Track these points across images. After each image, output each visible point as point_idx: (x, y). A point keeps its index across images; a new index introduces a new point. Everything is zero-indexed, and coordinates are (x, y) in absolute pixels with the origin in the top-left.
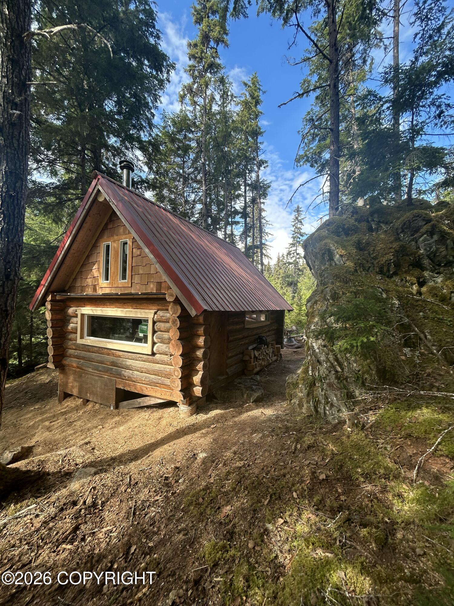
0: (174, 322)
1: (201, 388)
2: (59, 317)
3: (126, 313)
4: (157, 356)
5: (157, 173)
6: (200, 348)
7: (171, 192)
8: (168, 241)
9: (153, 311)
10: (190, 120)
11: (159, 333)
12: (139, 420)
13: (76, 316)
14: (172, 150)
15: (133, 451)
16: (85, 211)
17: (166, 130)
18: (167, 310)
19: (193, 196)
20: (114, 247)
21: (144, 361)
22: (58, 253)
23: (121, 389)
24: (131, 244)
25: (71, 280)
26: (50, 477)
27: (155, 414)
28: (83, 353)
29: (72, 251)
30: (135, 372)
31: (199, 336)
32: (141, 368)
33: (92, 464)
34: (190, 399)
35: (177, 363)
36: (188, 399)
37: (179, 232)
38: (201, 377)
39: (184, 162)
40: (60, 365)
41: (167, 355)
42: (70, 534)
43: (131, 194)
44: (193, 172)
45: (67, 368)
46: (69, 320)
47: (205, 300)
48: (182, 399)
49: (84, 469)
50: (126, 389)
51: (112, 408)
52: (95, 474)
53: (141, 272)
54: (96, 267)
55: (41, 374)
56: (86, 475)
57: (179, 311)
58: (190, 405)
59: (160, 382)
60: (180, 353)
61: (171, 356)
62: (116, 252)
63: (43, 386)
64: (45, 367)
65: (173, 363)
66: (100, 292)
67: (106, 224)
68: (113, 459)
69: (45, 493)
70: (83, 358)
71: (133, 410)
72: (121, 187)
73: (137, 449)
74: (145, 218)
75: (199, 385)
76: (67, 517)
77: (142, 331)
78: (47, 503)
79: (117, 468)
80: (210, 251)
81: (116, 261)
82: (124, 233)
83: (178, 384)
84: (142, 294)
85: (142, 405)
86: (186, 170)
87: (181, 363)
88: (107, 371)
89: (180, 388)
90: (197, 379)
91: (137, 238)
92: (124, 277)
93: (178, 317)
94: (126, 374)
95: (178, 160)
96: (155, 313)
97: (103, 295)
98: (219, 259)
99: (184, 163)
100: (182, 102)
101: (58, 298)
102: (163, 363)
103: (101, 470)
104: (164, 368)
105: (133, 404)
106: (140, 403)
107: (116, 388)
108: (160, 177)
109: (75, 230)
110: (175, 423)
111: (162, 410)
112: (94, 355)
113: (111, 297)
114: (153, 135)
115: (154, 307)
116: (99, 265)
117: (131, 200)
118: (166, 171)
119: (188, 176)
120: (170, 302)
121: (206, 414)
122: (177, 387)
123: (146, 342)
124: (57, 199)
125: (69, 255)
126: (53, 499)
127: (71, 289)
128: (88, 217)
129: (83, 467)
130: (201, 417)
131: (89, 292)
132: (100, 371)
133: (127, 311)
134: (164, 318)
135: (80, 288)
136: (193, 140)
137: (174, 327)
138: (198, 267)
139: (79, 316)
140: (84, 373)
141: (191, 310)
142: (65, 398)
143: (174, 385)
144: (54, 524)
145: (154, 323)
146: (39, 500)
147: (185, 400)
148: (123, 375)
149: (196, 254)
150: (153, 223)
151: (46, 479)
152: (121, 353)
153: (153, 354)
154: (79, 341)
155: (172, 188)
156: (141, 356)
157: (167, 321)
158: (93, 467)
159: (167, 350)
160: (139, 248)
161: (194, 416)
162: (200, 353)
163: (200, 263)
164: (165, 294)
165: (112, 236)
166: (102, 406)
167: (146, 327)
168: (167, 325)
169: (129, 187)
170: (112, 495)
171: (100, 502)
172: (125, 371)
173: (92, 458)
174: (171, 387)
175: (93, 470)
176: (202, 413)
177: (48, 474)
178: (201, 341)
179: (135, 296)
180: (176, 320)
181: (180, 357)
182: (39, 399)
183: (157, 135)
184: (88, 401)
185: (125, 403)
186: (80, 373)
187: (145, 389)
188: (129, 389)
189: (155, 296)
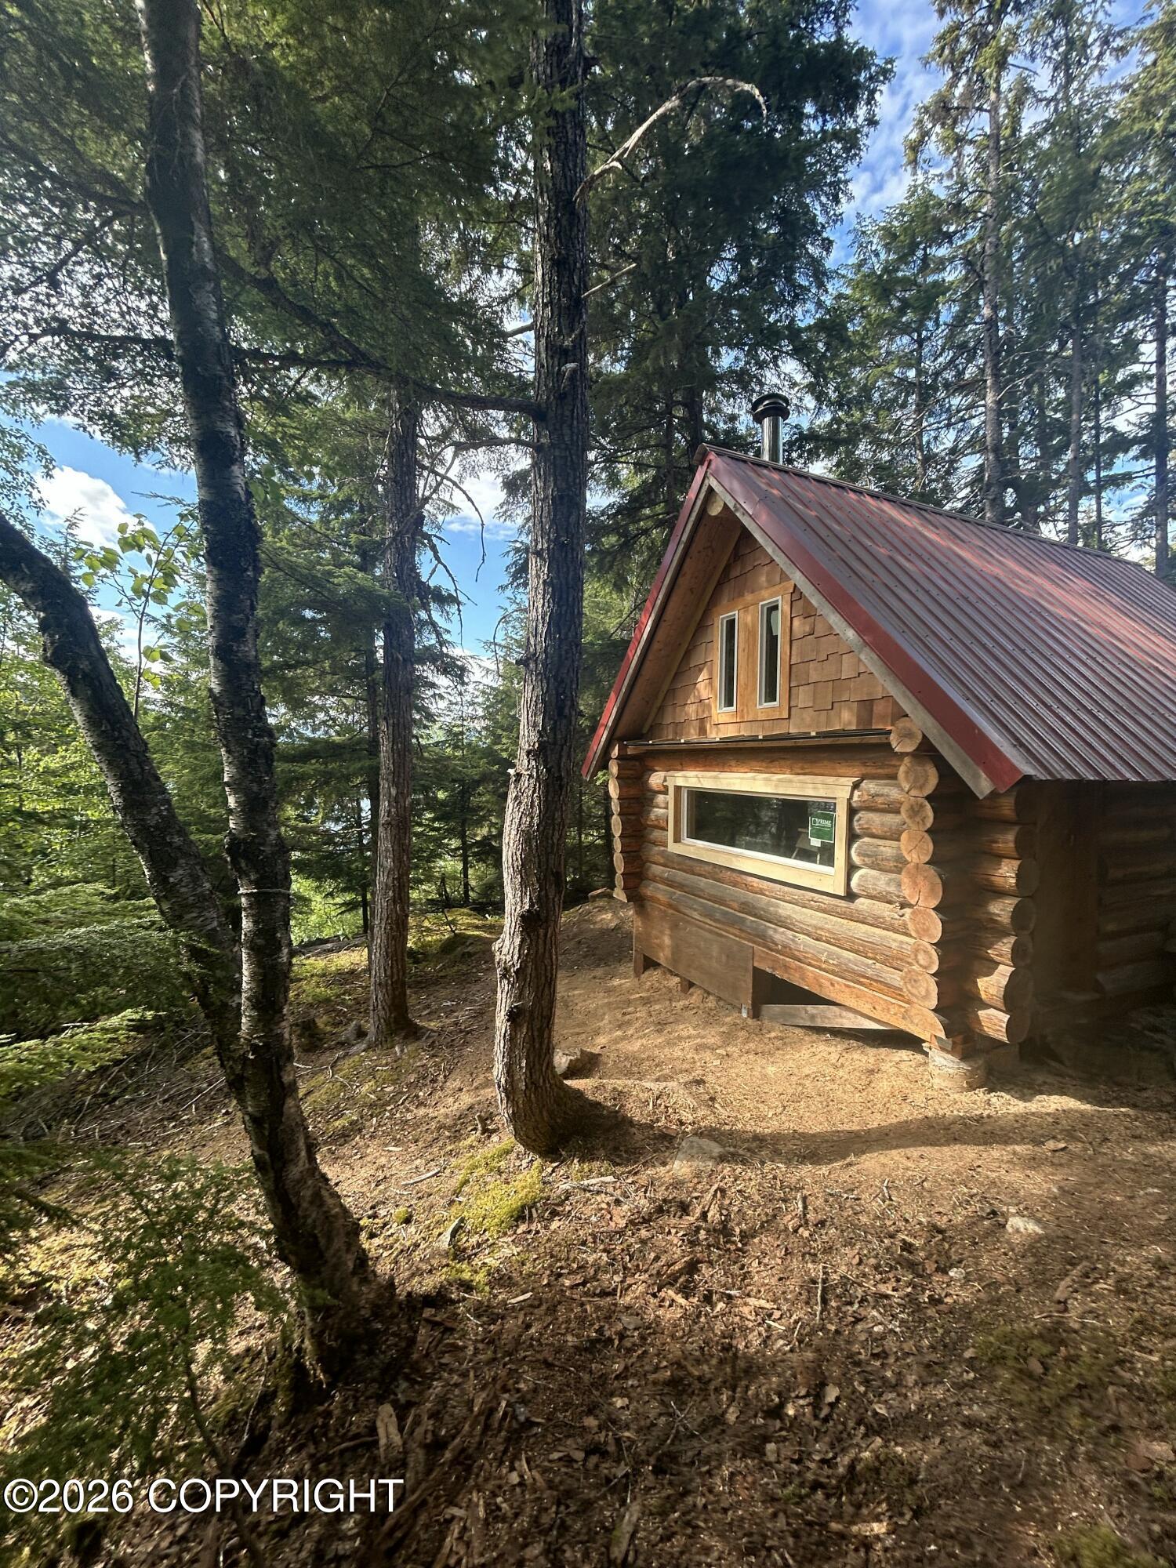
0: (915, 812)
1: (1006, 1017)
2: (633, 792)
3: (776, 786)
4: (862, 904)
5: (840, 404)
6: (1000, 893)
7: (879, 444)
8: (891, 583)
9: (849, 781)
10: (940, 204)
11: (866, 839)
12: (814, 1059)
13: (665, 792)
14: (883, 322)
15: (803, 1135)
16: (681, 546)
17: (865, 269)
18: (894, 777)
19: (948, 439)
20: (746, 624)
21: (824, 911)
22: (630, 653)
23: (764, 972)
24: (787, 608)
25: (655, 710)
26: (634, 1130)
27: (856, 1055)
28: (680, 876)
29: (655, 646)
30: (802, 936)
31: (1000, 857)
32: (816, 928)
33: (711, 1134)
34: (966, 1041)
35: (926, 931)
36: (959, 1038)
37: (920, 551)
38: (1004, 982)
39: (920, 342)
40: (636, 898)
41: (890, 902)
42: (681, 1272)
43: (786, 476)
44: (952, 361)
45: (648, 904)
46: (652, 800)
47: (1022, 745)
48: (942, 1035)
49: (696, 1139)
50: (778, 974)
51: (744, 1015)
52: (722, 1159)
53: (814, 677)
54: (704, 675)
55: (602, 909)
56: (704, 1154)
57: (933, 781)
58: (964, 1057)
59: (870, 972)
60: (935, 903)
61: (902, 906)
62: (751, 633)
63: (606, 933)
64: (610, 897)
65: (911, 926)
66: (714, 735)
67: (728, 569)
68: (759, 1140)
69: (628, 1160)
70: (681, 886)
71: (797, 1031)
72: (759, 465)
73: (814, 1135)
74: (823, 532)
75: (1000, 1005)
76: (673, 1231)
77: (819, 834)
78: (633, 1183)
79: (769, 1166)
80: (1026, 591)
81: (751, 655)
82: (771, 584)
83: (928, 991)
84: (820, 735)
85: (819, 1023)
86: (927, 364)
87: (937, 932)
88: (733, 922)
89: (934, 1002)
90: (992, 984)
91: (807, 589)
92: (771, 696)
93: (928, 798)
94: (777, 937)
95: (903, 342)
96: (856, 786)
97: (723, 741)
98: (1061, 613)
99: (921, 346)
100: (914, 162)
101: (630, 751)
102: (877, 922)
103: (733, 1155)
104: (881, 938)
105: (794, 1016)
106: (813, 1017)
107: (755, 968)
108: (847, 414)
109: (661, 597)
110: (919, 1098)
111: (874, 1051)
112: (703, 882)
113: (741, 745)
114: (828, 303)
115: (850, 771)
116: (711, 672)
117: (788, 493)
118: (866, 391)
119: (935, 380)
120: (903, 755)
121: (1023, 1098)
122: (926, 997)
123: (829, 860)
124: (620, 535)
125: (650, 657)
126: (643, 1179)
127: (655, 729)
128: (688, 560)
129: (696, 1134)
130: (1005, 1105)
131: (692, 736)
132: (716, 921)
133: (780, 780)
134: (880, 800)
135: (671, 728)
136: (951, 260)
137: (914, 827)
138: (990, 644)
139: (671, 791)
140: (682, 920)
141: (976, 777)
142: (646, 968)
143: (914, 991)
144: (649, 1234)
145: (852, 812)
146: (619, 1170)
147: (950, 1041)
148: (771, 938)
149: (980, 606)
150: (845, 539)
151: (627, 1133)
152: (765, 885)
153: (850, 896)
154: (673, 848)
155: (882, 432)
156: (817, 896)
157: (893, 809)
158: (715, 1140)
159: (892, 889)
160: (809, 613)
161: (980, 1092)
162: (1002, 910)
163: (994, 633)
164: (889, 732)
165: (741, 595)
166: (721, 1003)
167: (828, 823)
168: (891, 819)
169: (777, 460)
170: (762, 1226)
171: (738, 1230)
172: (775, 931)
173: (711, 1121)
174: (905, 993)
175: (717, 1150)
176: (1008, 1092)
177: (631, 1123)
178: (1007, 873)
179: (801, 743)
180: (922, 806)
181: (933, 913)
182: (600, 960)
183: (840, 296)
184: (691, 985)
185: (776, 1008)
186: (676, 918)
187: (827, 984)
188: (785, 977)
189: (856, 740)
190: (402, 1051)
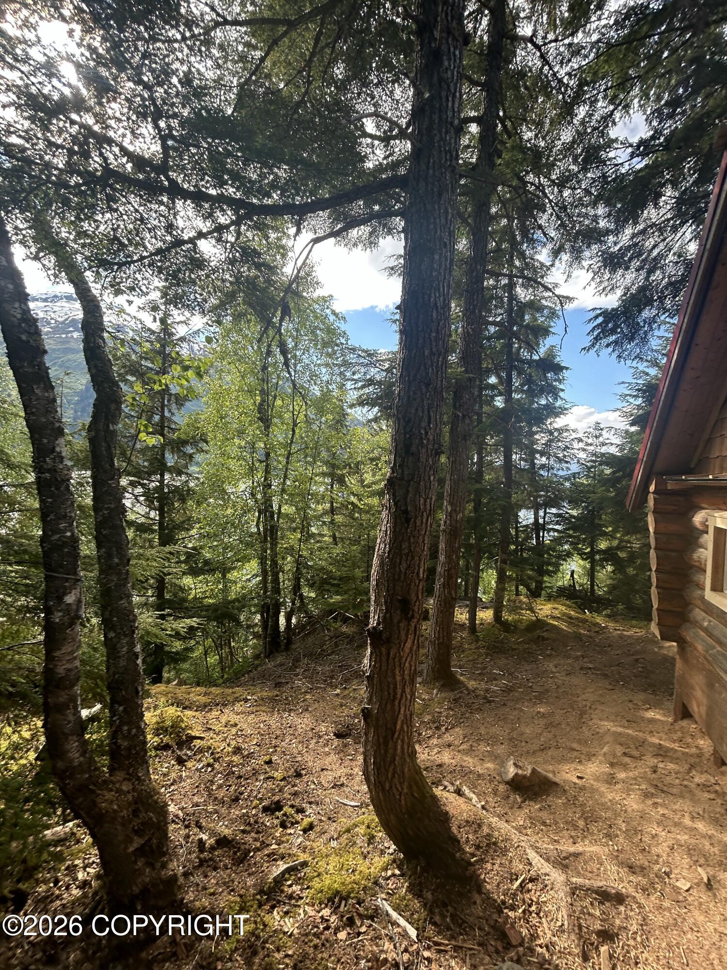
2: (674, 528)
13: (707, 532)
26: (476, 898)
28: (721, 629)
40: (676, 638)
45: (688, 649)
69: (446, 928)
70: (719, 642)
101: (670, 486)
127: (702, 463)
139: (711, 532)
140: (718, 681)
146: (428, 931)
151: (466, 896)
154: (709, 596)
190: (437, 694)
